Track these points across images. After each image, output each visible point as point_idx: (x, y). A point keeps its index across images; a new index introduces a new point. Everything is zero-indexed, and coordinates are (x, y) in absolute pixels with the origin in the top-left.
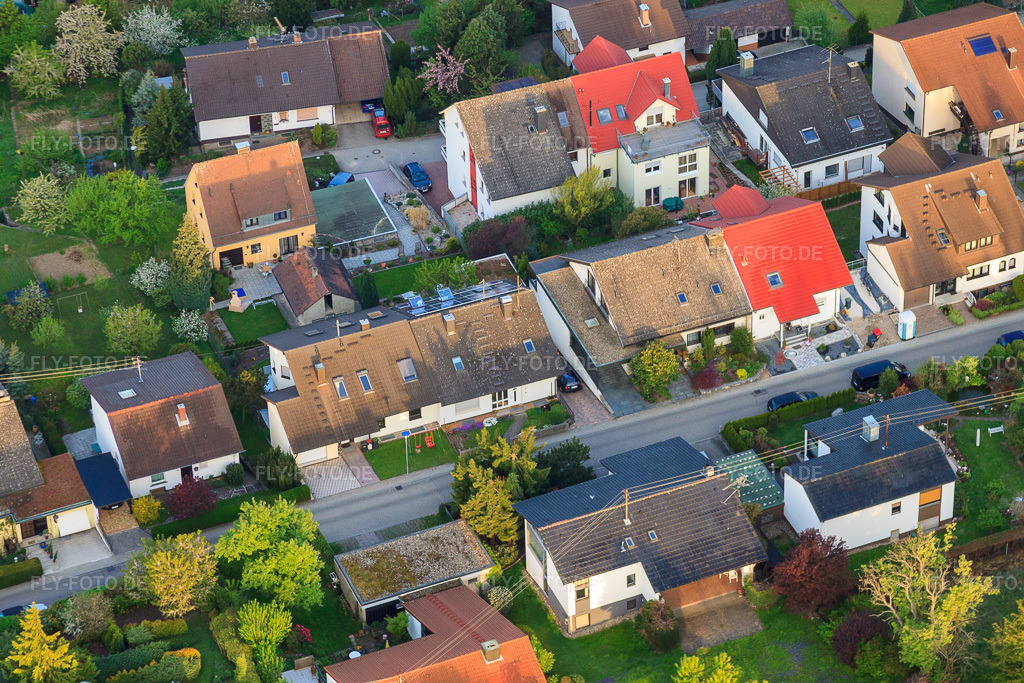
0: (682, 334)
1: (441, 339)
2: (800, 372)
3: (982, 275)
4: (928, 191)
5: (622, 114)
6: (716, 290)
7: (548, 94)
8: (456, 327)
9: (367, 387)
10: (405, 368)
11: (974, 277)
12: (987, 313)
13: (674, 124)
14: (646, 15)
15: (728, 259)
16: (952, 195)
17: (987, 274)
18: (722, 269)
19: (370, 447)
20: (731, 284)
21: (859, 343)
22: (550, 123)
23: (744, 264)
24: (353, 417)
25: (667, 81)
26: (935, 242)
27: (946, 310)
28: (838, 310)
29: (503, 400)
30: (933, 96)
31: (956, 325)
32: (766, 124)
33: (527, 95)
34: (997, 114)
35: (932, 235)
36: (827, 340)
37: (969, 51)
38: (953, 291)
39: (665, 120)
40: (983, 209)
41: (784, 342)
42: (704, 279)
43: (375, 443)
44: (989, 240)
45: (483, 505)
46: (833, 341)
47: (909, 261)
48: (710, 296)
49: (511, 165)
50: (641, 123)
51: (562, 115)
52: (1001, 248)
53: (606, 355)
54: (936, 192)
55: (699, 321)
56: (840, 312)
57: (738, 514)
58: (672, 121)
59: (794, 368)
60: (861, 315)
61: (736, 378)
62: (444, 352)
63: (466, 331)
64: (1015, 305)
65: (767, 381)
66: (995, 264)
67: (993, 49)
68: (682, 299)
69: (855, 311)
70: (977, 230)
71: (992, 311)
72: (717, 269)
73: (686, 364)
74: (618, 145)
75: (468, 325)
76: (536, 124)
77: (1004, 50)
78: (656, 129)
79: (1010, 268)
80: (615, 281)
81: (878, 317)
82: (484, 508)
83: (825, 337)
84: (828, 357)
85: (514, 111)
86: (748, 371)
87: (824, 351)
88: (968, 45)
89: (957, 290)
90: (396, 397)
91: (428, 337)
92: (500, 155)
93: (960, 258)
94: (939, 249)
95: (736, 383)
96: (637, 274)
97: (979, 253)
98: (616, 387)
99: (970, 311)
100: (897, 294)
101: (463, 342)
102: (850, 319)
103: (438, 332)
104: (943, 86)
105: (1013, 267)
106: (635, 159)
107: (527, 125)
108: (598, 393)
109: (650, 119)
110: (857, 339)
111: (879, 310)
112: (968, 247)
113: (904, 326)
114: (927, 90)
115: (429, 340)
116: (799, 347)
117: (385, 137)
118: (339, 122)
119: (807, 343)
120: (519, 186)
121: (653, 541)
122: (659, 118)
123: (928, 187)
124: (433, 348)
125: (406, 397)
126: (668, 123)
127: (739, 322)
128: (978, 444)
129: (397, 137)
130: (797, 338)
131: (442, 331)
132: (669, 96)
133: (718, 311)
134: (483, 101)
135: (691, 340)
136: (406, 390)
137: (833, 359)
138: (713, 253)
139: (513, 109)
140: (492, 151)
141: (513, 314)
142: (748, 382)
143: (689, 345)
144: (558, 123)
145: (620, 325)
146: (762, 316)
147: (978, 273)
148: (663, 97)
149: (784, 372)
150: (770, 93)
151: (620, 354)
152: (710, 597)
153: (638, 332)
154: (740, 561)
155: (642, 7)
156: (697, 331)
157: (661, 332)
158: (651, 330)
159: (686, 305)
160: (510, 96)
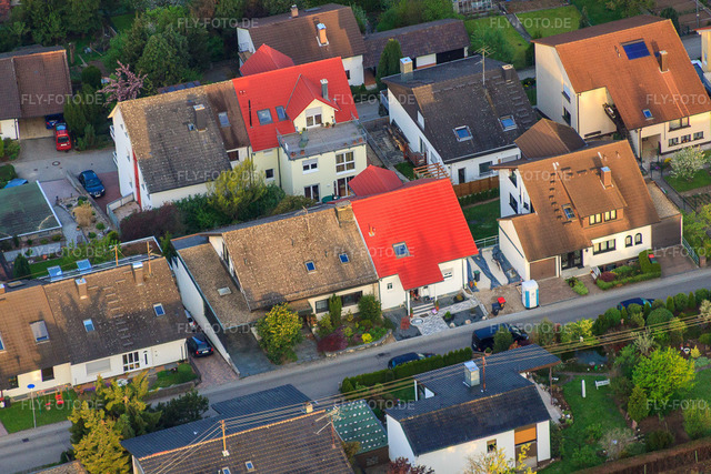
0: (310, 300)
1: (73, 303)
2: (425, 337)
3: (608, 250)
4: (555, 168)
5: (282, 116)
6: (344, 259)
7: (209, 95)
8: (88, 292)
10: (37, 330)
11: (600, 251)
12: (610, 283)
13: (333, 125)
14: (323, 34)
15: (358, 231)
16: (578, 172)
17: (614, 249)
18: (351, 239)
19: (3, 405)
20: (359, 254)
21: (484, 311)
22: (210, 121)
23: (372, 234)
25: (324, 82)
26: (560, 217)
27: (572, 282)
28: (466, 282)
29: (134, 363)
30: (585, 97)
31: (580, 295)
32: (423, 125)
33: (188, 96)
34: (647, 113)
35: (557, 210)
36: (454, 309)
37: (623, 54)
38: (580, 265)
39: (324, 121)
40: (608, 185)
41: (411, 311)
42: (332, 249)
43: (6, 400)
44: (613, 215)
45: (95, 444)
46: (460, 310)
47: (534, 233)
48: (338, 265)
49: (170, 160)
50: (300, 123)
51: (222, 115)
52: (625, 223)
53: (234, 320)
54: (563, 170)
55: (326, 288)
56: (469, 284)
57: (334, 447)
58: (331, 122)
59: (419, 334)
60: (489, 287)
61: (362, 342)
62: (74, 313)
63: (98, 295)
64: (639, 276)
65: (393, 345)
66: (620, 238)
67: (646, 53)
68: (311, 267)
69: (484, 283)
70: (602, 205)
71: (615, 282)
72: (346, 240)
73: (314, 330)
74: (278, 145)
75: (100, 290)
76: (195, 123)
77: (658, 55)
78: (315, 129)
79: (637, 243)
80: (245, 250)
81: (505, 288)
82: (96, 448)
83: (452, 307)
84: (452, 324)
85: (175, 111)
86: (373, 336)
87: (449, 318)
88: (622, 50)
89: (585, 264)
90: (28, 356)
91: (60, 299)
92: (160, 151)
93: (585, 232)
94: (564, 223)
95: (361, 347)
96: (268, 244)
97: (604, 227)
98: (245, 351)
99: (595, 283)
100: (523, 266)
101: (94, 305)
102: (477, 290)
103: (70, 296)
104: (595, 87)
105: (640, 242)
106: (292, 156)
107: (186, 123)
108: (227, 356)
109: (309, 120)
110: (483, 308)
111: (507, 281)
112: (592, 221)
113: (527, 293)
114: (579, 91)
115: (62, 304)
116: (427, 315)
117: (67, 150)
118: (23, 138)
119: (435, 312)
121: (250, 470)
122: (319, 118)
123: (555, 165)
124: (65, 311)
125: (37, 357)
126: (327, 124)
127: (366, 290)
128: (584, 396)
129: (78, 150)
130: (425, 307)
131: (75, 296)
132: (326, 97)
133: (345, 279)
134: (145, 101)
135: (319, 307)
136: (38, 351)
137: (457, 326)
138: (342, 224)
139: (174, 108)
140: (152, 147)
141: (145, 279)
142: (372, 346)
143: (317, 312)
144: (218, 123)
145: (247, 291)
146: (390, 286)
147: (604, 247)
148: (321, 97)
149: (409, 337)
150: (425, 94)
151: (248, 319)
153: (267, 299)
155: (320, 26)
156: (324, 298)
157: (288, 296)
158: (278, 295)
159: (314, 272)
160: (172, 97)
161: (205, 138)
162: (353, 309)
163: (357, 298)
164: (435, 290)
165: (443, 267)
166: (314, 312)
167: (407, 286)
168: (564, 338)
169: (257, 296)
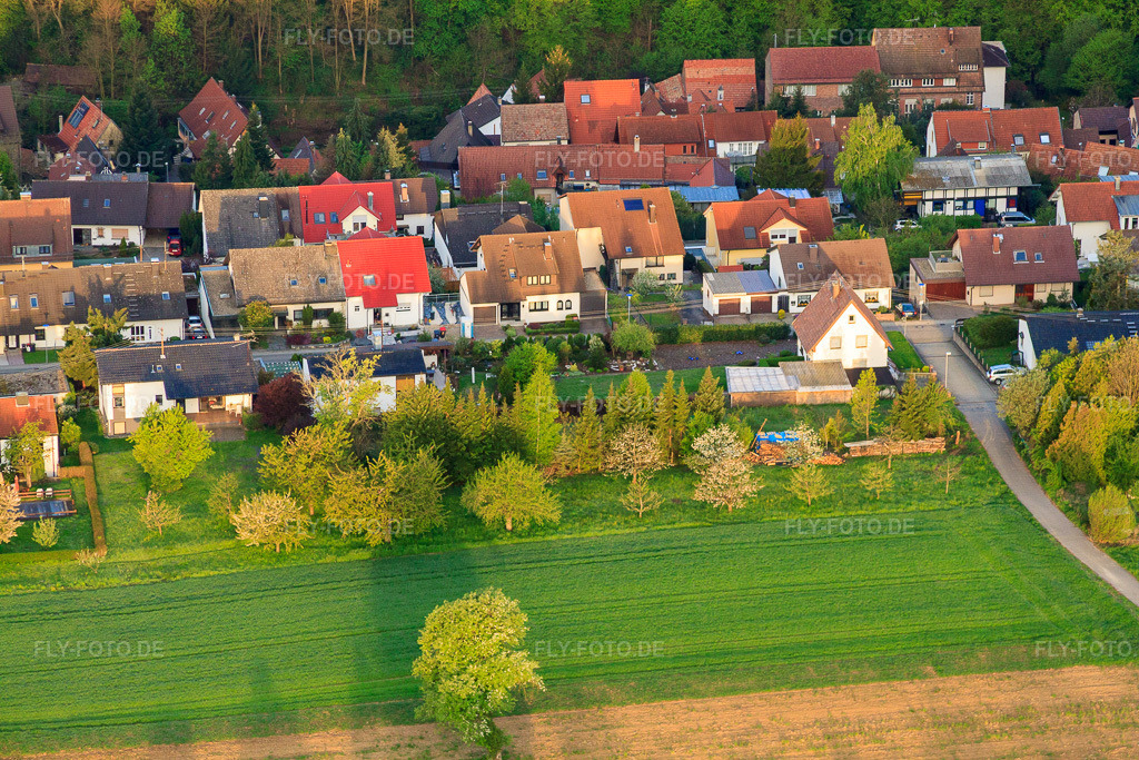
0: (288, 306)
1: (99, 282)
3: (542, 309)
4: (510, 242)
5: (334, 219)
6: (323, 281)
7: (277, 195)
8: (113, 276)
9: (34, 305)
10: (66, 297)
11: (535, 310)
12: (535, 330)
13: (376, 233)
14: (405, 192)
15: (337, 262)
16: (528, 247)
17: (547, 310)
18: (331, 268)
19: (28, 349)
20: (335, 279)
22: (273, 214)
23: (348, 266)
24: (17, 322)
25: (370, 194)
26: (505, 276)
27: (506, 328)
28: (422, 318)
30: (583, 234)
33: (259, 193)
34: (628, 249)
35: (505, 272)
37: (621, 206)
38: (516, 318)
39: (368, 228)
40: (548, 257)
41: (371, 331)
42: (315, 273)
43: (33, 346)
46: (410, 335)
47: (481, 285)
48: (316, 284)
49: (232, 236)
50: (348, 225)
52: (557, 288)
53: (224, 312)
54: (516, 244)
55: (302, 298)
56: (424, 320)
57: (248, 364)
58: (374, 230)
60: (439, 323)
61: (322, 342)
62: (98, 289)
63: (120, 280)
66: (553, 301)
67: (642, 208)
68: (295, 283)
70: (540, 270)
71: (539, 330)
72: (327, 269)
73: (288, 331)
75: (122, 276)
76: (260, 213)
79: (567, 308)
80: (245, 264)
81: (450, 324)
83: (405, 332)
84: (400, 341)
85: (247, 202)
86: (333, 340)
87: (399, 338)
88: (622, 203)
89: (520, 318)
90: (54, 314)
91: (89, 277)
92: (225, 228)
93: (522, 290)
94: (507, 281)
95: (321, 346)
96: (264, 262)
97: (539, 288)
99: (525, 330)
100: (469, 308)
101: (115, 286)
102: (429, 325)
103: (98, 276)
104: (591, 226)
105: (570, 308)
107: (253, 212)
109: (356, 226)
111: (455, 322)
112: (530, 282)
113: (464, 325)
114: (578, 226)
115: (90, 280)
117: (175, 255)
118: (146, 246)
119: (389, 333)
121: (178, 370)
122: (363, 225)
123: (511, 240)
124: (91, 286)
125: (62, 316)
126: (371, 231)
127: (337, 307)
128: (474, 381)
129: (186, 256)
130: (383, 330)
131: (102, 277)
132: (371, 208)
133: (319, 294)
134: (224, 192)
135: (297, 316)
136: (63, 312)
137: (402, 343)
138: (328, 257)
139: (245, 201)
140: (218, 224)
141: (160, 274)
142: (330, 347)
143: (295, 319)
144: (279, 216)
145: (239, 292)
146: (357, 309)
147: (538, 307)
148: (366, 207)
149: (362, 345)
150: (452, 215)
151: (235, 312)
152: (217, 421)
153: (252, 299)
154: (238, 390)
155: (403, 185)
156: (300, 307)
157: (270, 300)
158: (262, 299)
159: (296, 287)
160: (247, 192)
161: (265, 225)
162: (325, 323)
163: (328, 313)
164: (393, 316)
165: (401, 298)
166: (290, 317)
167: (367, 306)
168: (475, 348)
169: (245, 296)
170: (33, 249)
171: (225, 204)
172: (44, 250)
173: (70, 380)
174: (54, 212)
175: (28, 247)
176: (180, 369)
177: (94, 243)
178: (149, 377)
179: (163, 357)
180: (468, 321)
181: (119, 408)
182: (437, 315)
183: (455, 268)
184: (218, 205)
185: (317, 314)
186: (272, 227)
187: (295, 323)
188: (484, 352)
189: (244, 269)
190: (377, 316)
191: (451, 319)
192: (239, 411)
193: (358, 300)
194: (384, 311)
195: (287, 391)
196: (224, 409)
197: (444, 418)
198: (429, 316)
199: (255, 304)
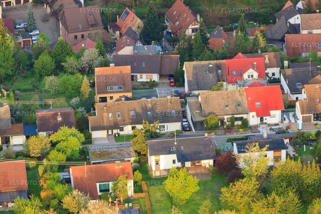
0: (225, 116)
1: (146, 106)
2: (261, 133)
4: (317, 87)
5: (240, 74)
6: (239, 105)
7: (216, 64)
8: (151, 104)
9: (119, 116)
10: (132, 113)
14: (267, 59)
15: (245, 97)
18: (242, 100)
19: (117, 135)
20: (244, 104)
22: (214, 72)
23: (249, 99)
24: (112, 124)
25: (255, 63)
26: (315, 102)
27: (316, 124)
28: (280, 120)
29: (163, 129)
31: (317, 128)
32: (288, 83)
33: (209, 63)
35: (315, 100)
36: (273, 127)
38: (320, 120)
39: (254, 77)
41: (259, 126)
42: (235, 102)
43: (119, 134)
45: (137, 140)
46: (276, 128)
47: (305, 106)
48: (236, 107)
49: (198, 82)
50: (245, 76)
51: (219, 71)
53: (199, 119)
54: (319, 88)
55: (231, 113)
56: (281, 121)
57: (211, 146)
58: (256, 78)
59: (259, 132)
61: (239, 131)
62: (145, 110)
63: (154, 106)
68: (227, 106)
69: (287, 121)
73: (225, 127)
74: (237, 83)
75: (155, 104)
76: (209, 72)
78: (251, 80)
80: (206, 98)
81: (293, 123)
85: (204, 67)
86: (243, 130)
87: (271, 129)
90: (127, 120)
91: (142, 105)
92: (195, 78)
94: (316, 104)
95: (238, 133)
96: (214, 97)
98: (200, 130)
100: (300, 116)
101: (152, 108)
102: (283, 123)
103: (145, 104)
106: (240, 86)
107: (206, 71)
108: (194, 131)
109: (249, 77)
110: (283, 128)
113: (298, 124)
115: (142, 106)
116: (264, 128)
117: (173, 86)
118: (160, 82)
119: (267, 127)
120: (199, 87)
122: (252, 76)
124: (143, 108)
125: (131, 121)
127: (245, 116)
128: (305, 151)
129: (177, 86)
130: (264, 125)
131: (147, 105)
132: (255, 69)
133: (237, 111)
134: (194, 63)
135: (228, 120)
136: (131, 119)
137: (273, 131)
138: (241, 95)
139: (203, 66)
140: (193, 77)
141: (171, 103)
142: (243, 133)
143: (227, 121)
144: (217, 73)
145: (204, 110)
146: (253, 117)
148: (253, 69)
149: (256, 133)
150: (289, 72)
151: (203, 119)
152: (199, 171)
153: (210, 114)
154: (207, 158)
155: (266, 56)
156: (230, 116)
157: (217, 114)
158: (214, 113)
159: (228, 108)
160: (203, 62)
161: (211, 76)
162: (240, 123)
163: (241, 119)
164: (268, 120)
165: (272, 112)
166: (225, 121)
167: (258, 116)
168: (304, 135)
169: (207, 112)
170: (116, 88)
171: (195, 67)
172: (120, 88)
173: (136, 151)
174: (124, 72)
175: (114, 87)
176: (183, 149)
177: (138, 81)
178: (170, 153)
179: (176, 143)
180: (300, 122)
181: (157, 165)
182: (287, 119)
183: (291, 95)
184: (192, 68)
185: (237, 119)
186: (214, 78)
187: (227, 123)
188: (308, 137)
189: (206, 100)
190: (262, 120)
191: (293, 120)
192: (207, 166)
193: (254, 113)
194: (264, 118)
195: (229, 159)
196: (201, 165)
197: (298, 174)
198: (283, 119)
199: (211, 116)
